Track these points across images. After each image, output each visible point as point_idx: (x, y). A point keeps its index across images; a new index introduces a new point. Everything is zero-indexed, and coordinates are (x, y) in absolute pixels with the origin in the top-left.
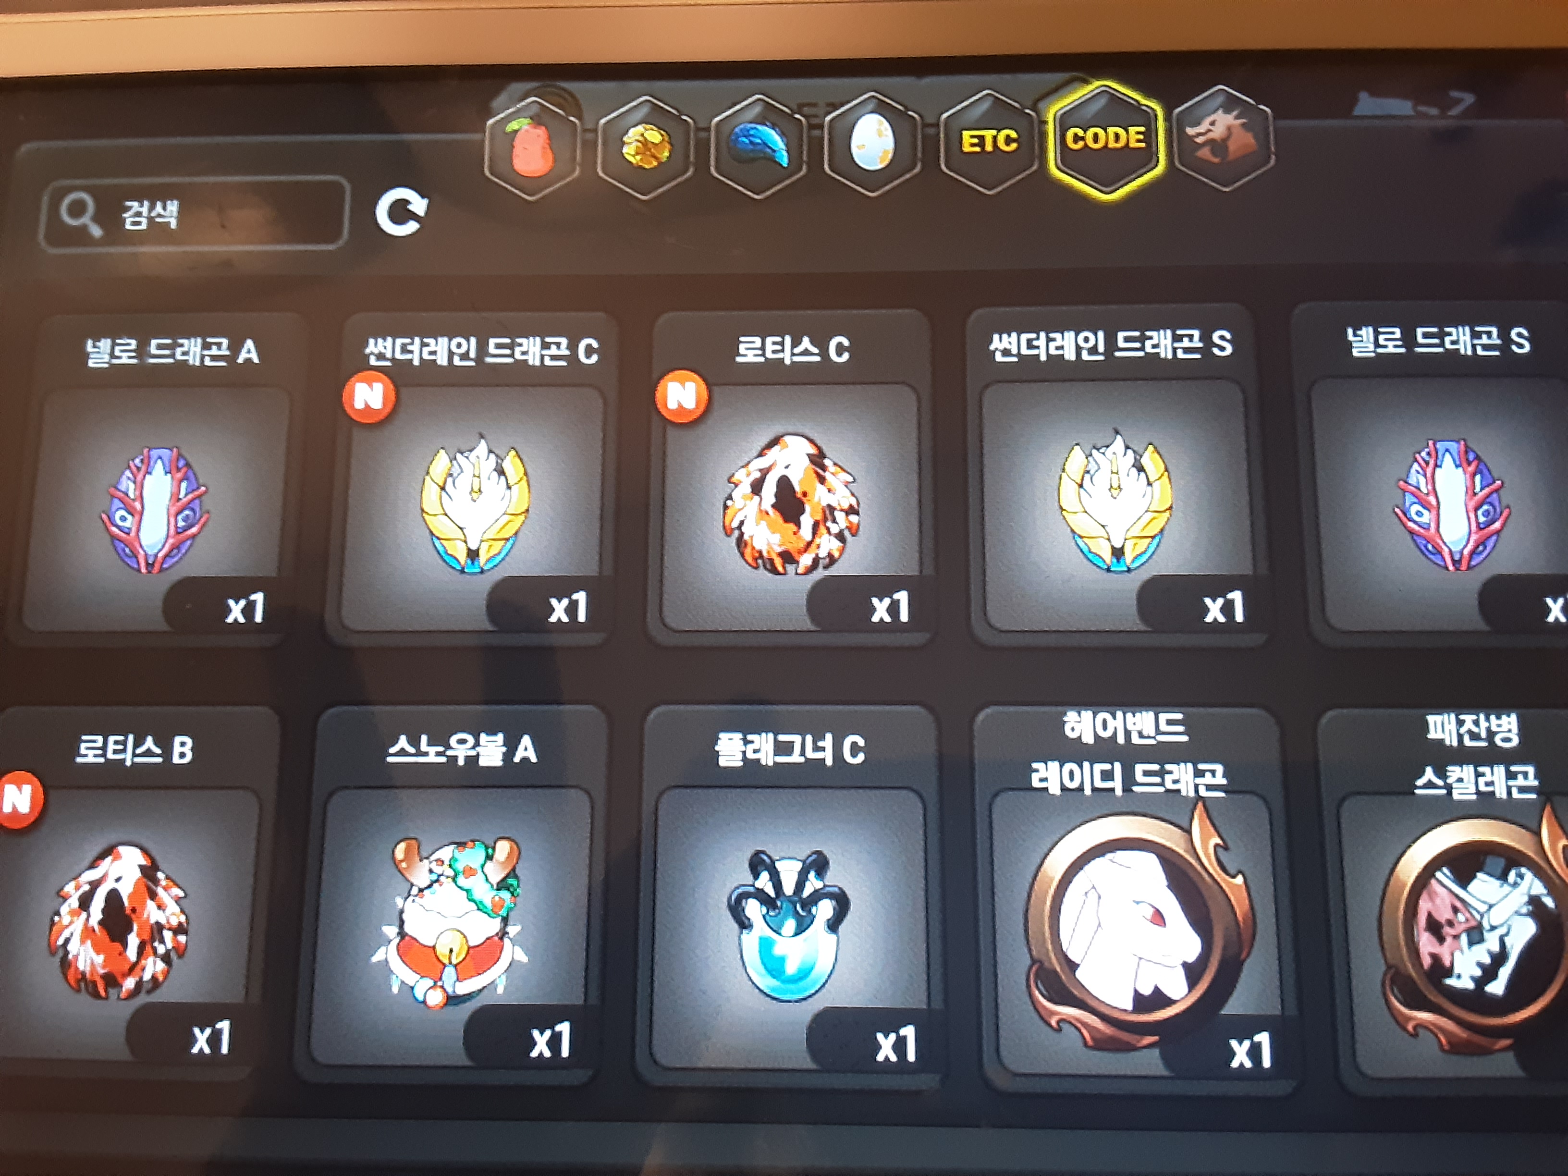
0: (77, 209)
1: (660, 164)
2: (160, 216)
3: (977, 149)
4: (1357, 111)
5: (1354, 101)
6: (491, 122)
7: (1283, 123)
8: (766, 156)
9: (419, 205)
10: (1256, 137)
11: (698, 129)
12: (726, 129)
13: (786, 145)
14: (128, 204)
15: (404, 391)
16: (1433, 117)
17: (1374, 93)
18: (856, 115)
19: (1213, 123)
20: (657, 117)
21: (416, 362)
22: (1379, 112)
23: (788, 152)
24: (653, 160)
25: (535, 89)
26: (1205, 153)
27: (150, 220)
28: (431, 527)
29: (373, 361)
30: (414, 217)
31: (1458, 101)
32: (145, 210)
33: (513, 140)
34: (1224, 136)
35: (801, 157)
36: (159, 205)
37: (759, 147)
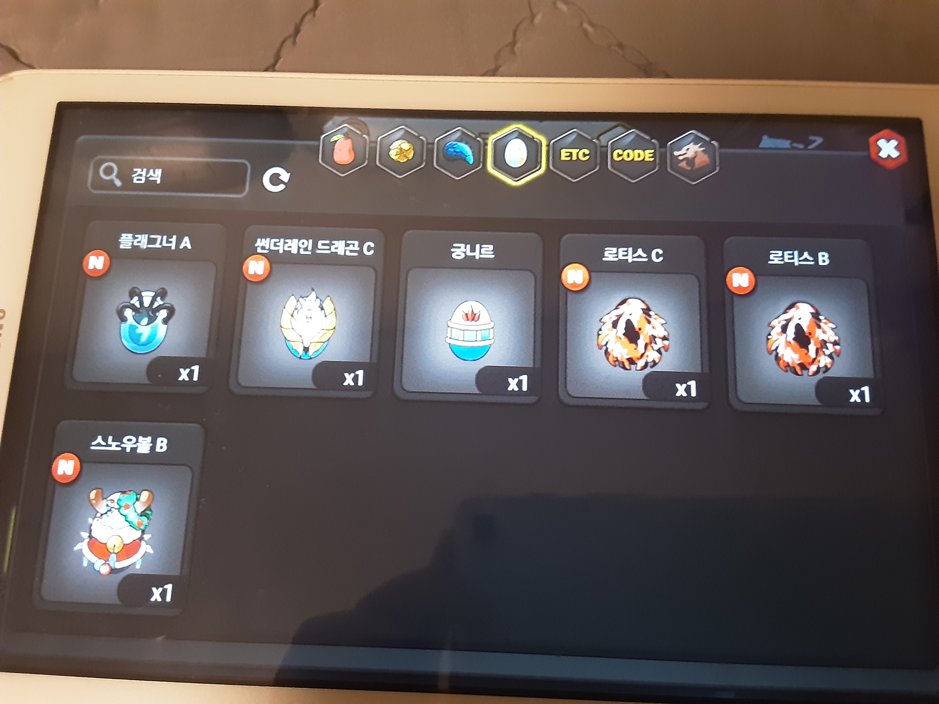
0: (109, 171)
1: (408, 160)
2: (151, 176)
3: (569, 159)
4: (761, 146)
5: (760, 140)
6: (323, 136)
7: (724, 151)
8: (461, 157)
9: (285, 176)
10: (709, 157)
11: (428, 144)
12: (442, 143)
13: (473, 153)
14: (135, 170)
15: (274, 266)
16: (801, 149)
17: (771, 136)
18: (509, 139)
19: (688, 149)
20: (407, 137)
21: (281, 252)
22: (773, 146)
23: (473, 156)
24: (404, 158)
25: (346, 120)
26: (683, 164)
27: (147, 178)
28: (285, 335)
29: (259, 250)
30: (282, 182)
31: (814, 141)
32: (144, 173)
33: (334, 146)
34: (694, 156)
35: (480, 160)
36: (152, 171)
37: (459, 154)
